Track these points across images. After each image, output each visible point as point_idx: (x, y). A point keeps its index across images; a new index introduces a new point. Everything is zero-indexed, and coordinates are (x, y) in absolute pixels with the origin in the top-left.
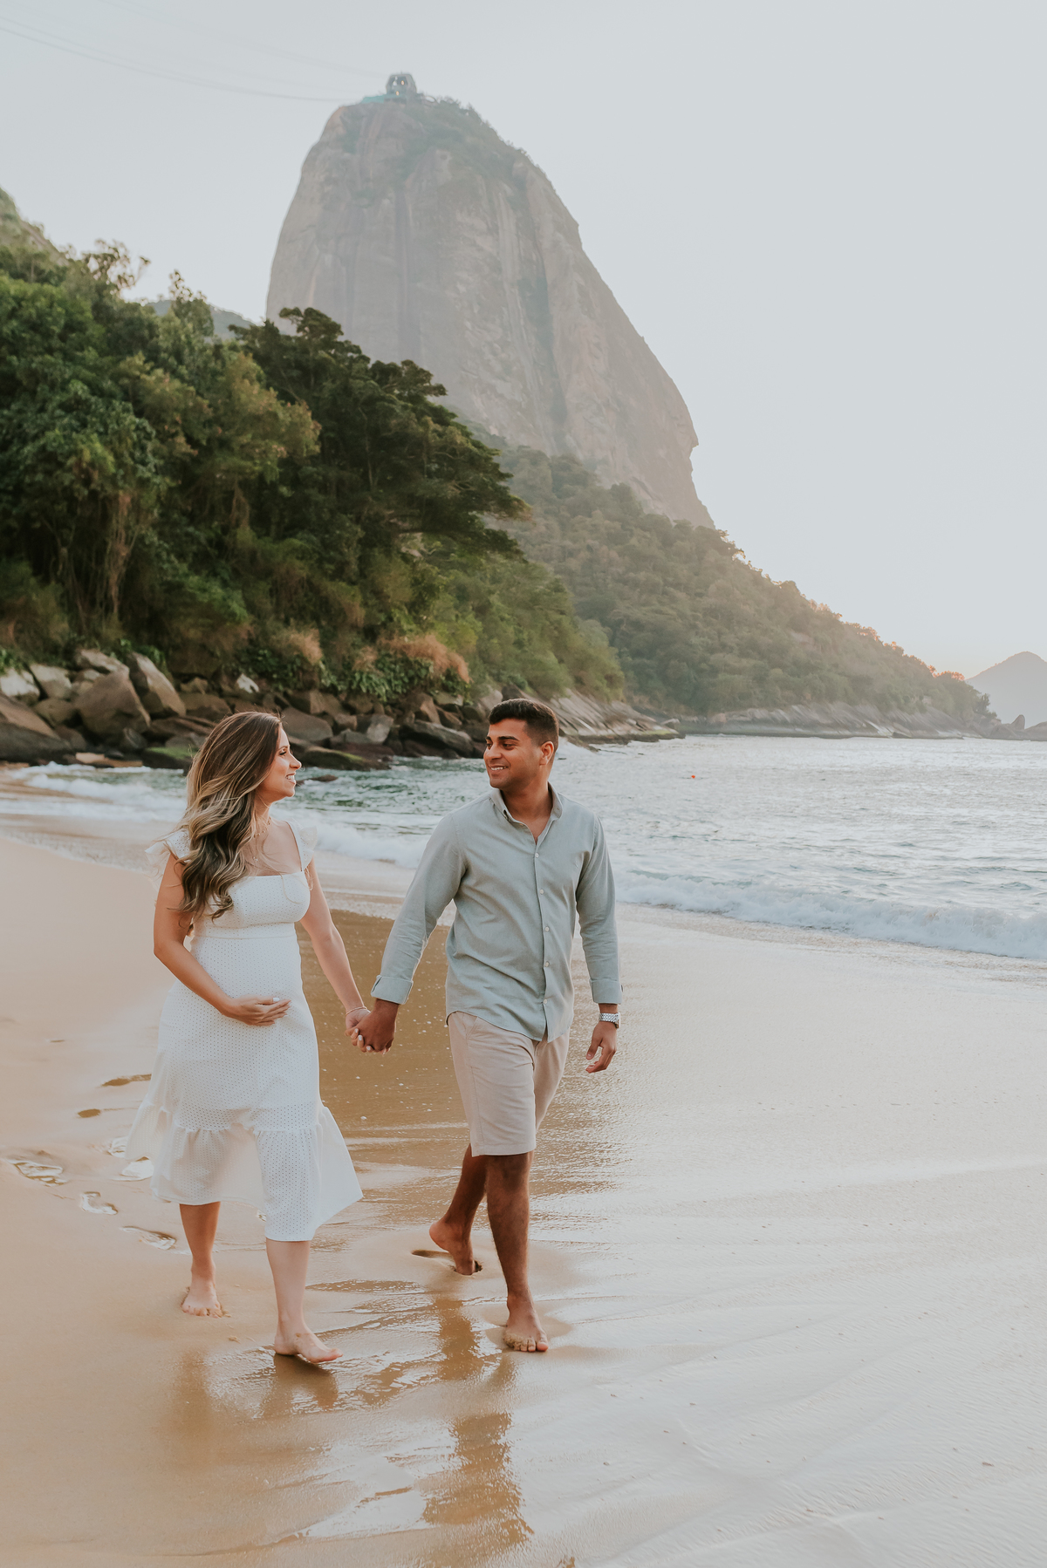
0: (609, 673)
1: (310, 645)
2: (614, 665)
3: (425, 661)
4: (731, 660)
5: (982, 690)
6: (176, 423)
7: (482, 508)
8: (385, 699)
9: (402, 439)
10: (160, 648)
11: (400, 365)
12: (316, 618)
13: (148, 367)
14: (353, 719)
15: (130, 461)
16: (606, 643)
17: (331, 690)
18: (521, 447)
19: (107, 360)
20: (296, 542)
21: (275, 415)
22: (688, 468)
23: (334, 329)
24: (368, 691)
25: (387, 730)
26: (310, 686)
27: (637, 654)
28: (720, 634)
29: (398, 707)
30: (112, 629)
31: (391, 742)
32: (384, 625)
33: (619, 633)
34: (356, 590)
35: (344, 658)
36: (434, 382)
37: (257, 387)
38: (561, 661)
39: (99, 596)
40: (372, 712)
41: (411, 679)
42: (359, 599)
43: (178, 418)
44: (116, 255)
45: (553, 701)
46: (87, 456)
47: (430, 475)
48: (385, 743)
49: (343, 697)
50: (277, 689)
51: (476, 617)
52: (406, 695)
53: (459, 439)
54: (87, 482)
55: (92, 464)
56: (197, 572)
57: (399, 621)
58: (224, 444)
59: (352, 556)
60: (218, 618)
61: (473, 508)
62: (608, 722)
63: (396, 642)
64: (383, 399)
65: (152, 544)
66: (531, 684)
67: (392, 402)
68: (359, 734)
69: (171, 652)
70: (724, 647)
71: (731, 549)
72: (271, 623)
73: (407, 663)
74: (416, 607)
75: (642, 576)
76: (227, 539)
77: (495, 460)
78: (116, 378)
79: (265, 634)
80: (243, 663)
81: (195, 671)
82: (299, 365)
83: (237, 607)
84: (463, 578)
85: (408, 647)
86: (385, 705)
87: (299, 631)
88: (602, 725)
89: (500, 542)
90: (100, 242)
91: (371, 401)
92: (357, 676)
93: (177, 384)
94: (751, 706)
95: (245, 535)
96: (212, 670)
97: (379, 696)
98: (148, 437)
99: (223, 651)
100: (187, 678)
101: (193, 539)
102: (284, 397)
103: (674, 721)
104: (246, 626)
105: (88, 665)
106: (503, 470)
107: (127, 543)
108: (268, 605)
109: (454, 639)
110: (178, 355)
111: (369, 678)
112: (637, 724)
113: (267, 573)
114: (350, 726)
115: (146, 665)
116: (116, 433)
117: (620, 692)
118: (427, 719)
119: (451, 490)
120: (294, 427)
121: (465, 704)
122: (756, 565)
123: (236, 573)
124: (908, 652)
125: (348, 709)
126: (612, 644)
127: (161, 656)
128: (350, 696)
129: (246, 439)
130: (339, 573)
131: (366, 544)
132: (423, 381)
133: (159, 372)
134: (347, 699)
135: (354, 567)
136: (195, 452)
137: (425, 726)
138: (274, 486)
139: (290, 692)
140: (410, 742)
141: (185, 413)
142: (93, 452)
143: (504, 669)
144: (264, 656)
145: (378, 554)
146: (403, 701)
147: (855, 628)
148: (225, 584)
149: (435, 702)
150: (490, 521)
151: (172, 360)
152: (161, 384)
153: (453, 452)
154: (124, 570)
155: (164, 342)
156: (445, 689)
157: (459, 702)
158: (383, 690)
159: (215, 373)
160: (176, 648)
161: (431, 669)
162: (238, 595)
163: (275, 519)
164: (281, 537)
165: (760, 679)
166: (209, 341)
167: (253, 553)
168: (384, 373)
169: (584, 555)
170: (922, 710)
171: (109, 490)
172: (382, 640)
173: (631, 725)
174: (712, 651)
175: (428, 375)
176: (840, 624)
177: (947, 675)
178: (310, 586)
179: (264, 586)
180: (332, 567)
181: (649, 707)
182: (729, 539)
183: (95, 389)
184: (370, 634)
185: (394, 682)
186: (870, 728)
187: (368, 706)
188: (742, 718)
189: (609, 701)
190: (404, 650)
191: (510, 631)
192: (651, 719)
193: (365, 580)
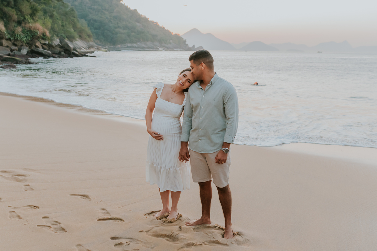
0: (88, 34)
1: (1, 26)
2: (89, 32)
3: (36, 31)
4: (121, 30)
5: (184, 38)
8: (25, 42)
12: (2, 18)
14: (16, 48)
16: (87, 26)
17: (9, 39)
24: (20, 40)
25: (27, 51)
26: (2, 38)
27: (96, 29)
28: (118, 23)
29: (29, 44)
31: (28, 54)
32: (23, 20)
33: (91, 23)
34: (14, 10)
35: (12, 30)
38: (75, 31)
40: (22, 46)
41: (33, 36)
42: (15, 13)
45: (74, 42)
48: (27, 54)
49: (13, 41)
51: (50, 18)
52: (32, 41)
57: (28, 19)
62: (89, 48)
63: (27, 25)
66: (67, 37)
68: (19, 52)
70: (119, 27)
73: (30, 31)
74: (32, 15)
75: (96, 7)
84: (45, 7)
86: (25, 43)
88: (87, 48)
92: (16, 35)
94: (127, 43)
97: (23, 41)
103: (107, 47)
109: (44, 24)
111: (20, 36)
112: (97, 48)
114: (16, 50)
117: (92, 39)
118: (38, 47)
121: (49, 43)
122: (126, 5)
124: (166, 28)
125: (15, 45)
126: (88, 26)
128: (15, 41)
130: (8, 5)
134: (14, 42)
135: (13, 3)
137: (38, 50)
140: (33, 54)
143: (59, 33)
146: (31, 42)
147: (153, 22)
149: (40, 43)
156: (43, 39)
157: (47, 42)
158: (25, 39)
161: (38, 33)
165: (129, 36)
170: (170, 43)
172: (23, 25)
173: (95, 48)
174: (116, 28)
176: (149, 21)
177: (176, 34)
180: (6, 3)
181: (100, 43)
184: (19, 23)
185: (28, 37)
186: (157, 48)
187: (21, 44)
188: (125, 46)
189: (89, 42)
190: (30, 28)
191: (60, 22)
192: (101, 47)
193: (16, 7)
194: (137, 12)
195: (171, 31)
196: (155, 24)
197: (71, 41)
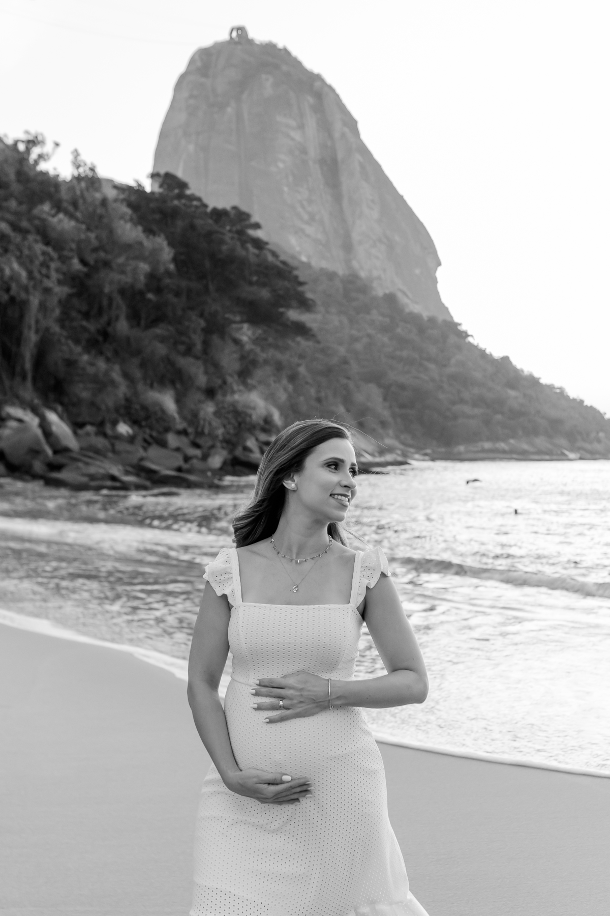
0: (382, 419)
1: (168, 401)
2: (386, 414)
3: (250, 411)
4: (468, 409)
6: (71, 250)
7: (288, 307)
8: (221, 438)
9: (231, 259)
10: (62, 404)
11: (230, 209)
12: (173, 383)
13: (53, 212)
14: (198, 452)
15: (37, 275)
16: (380, 399)
17: (184, 432)
18: (322, 269)
19: (24, 208)
20: (158, 331)
21: (140, 244)
22: (435, 281)
23: (183, 185)
24: (210, 432)
25: (223, 459)
26: (167, 430)
27: (402, 406)
28: (459, 392)
29: (230, 443)
30: (28, 392)
31: (225, 466)
32: (221, 387)
33: (391, 392)
34: (200, 363)
35: (192, 410)
36: (253, 220)
37: (128, 226)
38: (348, 411)
39: (18, 369)
40: (213, 447)
41: (240, 424)
42: (202, 369)
43: (74, 246)
44: (36, 141)
46: (7, 272)
47: (251, 283)
48: (221, 469)
49: (192, 437)
50: (145, 433)
51: (288, 382)
52: (236, 435)
53: (270, 258)
54: (8, 290)
55: (12, 278)
56: (89, 352)
57: (231, 384)
58: (107, 264)
59: (197, 340)
60: (102, 384)
61: (282, 306)
62: (382, 452)
63: (229, 398)
64: (217, 232)
65: (55, 333)
67: (223, 234)
68: (203, 462)
69: (71, 407)
70: (462, 401)
71: (465, 335)
72: (140, 387)
73: (236, 413)
74: (244, 374)
75: (405, 354)
76: (110, 330)
77: (296, 273)
78: (30, 220)
79: (136, 393)
80: (121, 415)
81: (87, 419)
82: (161, 211)
83: (116, 375)
84: (279, 356)
85: (237, 402)
86: (222, 442)
87: (160, 392)
88: (376, 454)
89: (301, 329)
91: (210, 234)
92: (202, 422)
93: (73, 223)
94: (482, 440)
95: (122, 326)
96: (99, 419)
97: (217, 436)
98: (52, 259)
99: (106, 406)
100: (82, 425)
101: (85, 329)
102: (149, 231)
103: (428, 451)
104: (123, 389)
105: (10, 417)
106: (301, 279)
107: (37, 331)
108: (138, 374)
109: (270, 397)
110: (75, 204)
111: (210, 424)
113: (138, 352)
114: (196, 457)
115: (52, 417)
116: (28, 256)
117: (391, 432)
118: (251, 451)
119: (265, 294)
120: (155, 252)
123: (116, 353)
124: (588, 403)
125: (196, 445)
126: (385, 399)
127: (63, 411)
128: (197, 436)
129: (121, 260)
130: (188, 352)
131: (208, 331)
132: (244, 220)
133: (61, 216)
134: (195, 438)
135: (199, 347)
136: (85, 269)
137: (248, 456)
138: (142, 293)
139: (154, 434)
140: (238, 468)
141: (79, 243)
142: (12, 270)
144: (136, 409)
145: (215, 339)
146: (234, 439)
147: (551, 387)
148: (108, 360)
149: (257, 440)
150: (293, 315)
151: (71, 208)
152: (63, 223)
153: (267, 268)
154: (36, 352)
155: (64, 195)
156: (264, 430)
158: (220, 432)
159: (101, 217)
160: (74, 405)
161: (254, 417)
162: (117, 368)
163: (144, 315)
164: (148, 327)
165: (487, 422)
166: (98, 196)
167: (128, 339)
168: (219, 215)
169: (365, 340)
170: (599, 441)
171: (23, 295)
172: (219, 397)
173: (397, 454)
174: (454, 403)
175: (249, 216)
176: (541, 385)
178: (169, 361)
180: (184, 347)
182: (463, 328)
183: (15, 227)
184: (210, 393)
185: (228, 426)
186: (564, 454)
187: (210, 443)
188: (476, 449)
189: (382, 438)
190: (235, 403)
191: (313, 391)
192: (412, 450)
193: (207, 356)
194: (511, 363)
195: (602, 411)
196: (558, 391)
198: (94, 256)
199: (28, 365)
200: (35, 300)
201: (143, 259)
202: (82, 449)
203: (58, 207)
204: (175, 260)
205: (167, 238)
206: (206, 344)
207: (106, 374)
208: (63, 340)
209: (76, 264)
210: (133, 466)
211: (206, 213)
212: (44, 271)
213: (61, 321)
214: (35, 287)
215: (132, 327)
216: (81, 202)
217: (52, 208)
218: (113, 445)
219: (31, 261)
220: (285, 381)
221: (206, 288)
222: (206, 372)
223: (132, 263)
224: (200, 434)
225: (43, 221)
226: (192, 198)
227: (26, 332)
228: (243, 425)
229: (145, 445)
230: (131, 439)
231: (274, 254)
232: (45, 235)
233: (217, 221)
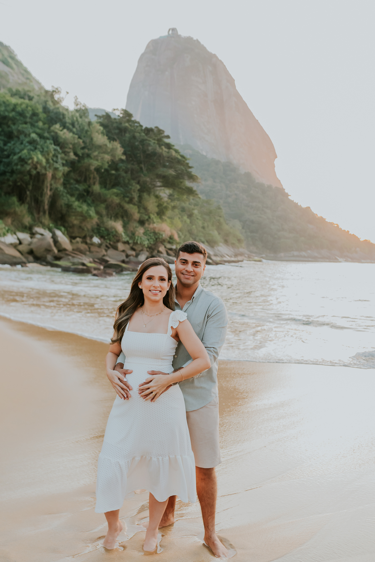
0: (239, 238)
1: (118, 226)
2: (242, 236)
3: (161, 233)
4: (286, 234)
6: (70, 148)
7: (184, 179)
8: (147, 246)
9: (154, 154)
10: (64, 227)
11: (153, 127)
12: (122, 217)
13: (61, 129)
14: (134, 253)
15: (51, 161)
16: (241, 228)
17: (127, 243)
18: (212, 159)
19: (46, 126)
20: (115, 190)
21: (106, 145)
22: (274, 166)
23: (131, 116)
24: (141, 243)
26: (118, 241)
27: (252, 232)
28: (282, 225)
29: (151, 249)
30: (46, 220)
32: (147, 220)
33: (246, 225)
34: (136, 207)
35: (132, 231)
36: (166, 134)
37: (100, 136)
38: (219, 234)
39: (41, 209)
40: (142, 250)
41: (156, 239)
42: (137, 210)
43: (71, 146)
44: (57, 91)
45: (215, 248)
46: (35, 159)
47: (164, 166)
49: (131, 245)
50: (107, 242)
52: (154, 244)
53: (174, 153)
54: (36, 168)
55: (37, 162)
56: (79, 201)
57: (153, 219)
59: (136, 196)
60: (85, 217)
61: (181, 179)
62: (236, 255)
63: (151, 226)
64: (147, 140)
65: (60, 191)
66: (207, 242)
67: (150, 141)
68: (136, 258)
69: (69, 229)
70: (283, 230)
71: (287, 195)
72: (105, 219)
73: (155, 233)
74: (161, 213)
75: (254, 204)
76: (90, 189)
77: (188, 162)
78: (49, 132)
79: (103, 222)
80: (95, 233)
81: (77, 235)
82: (118, 128)
83: (92, 213)
85: (157, 227)
86: (147, 248)
87: (115, 222)
88: (233, 256)
89: (190, 191)
90: (53, 87)
91: (142, 141)
92: (137, 238)
93: (71, 134)
94: (293, 251)
95: (97, 188)
96: (83, 235)
97: (144, 245)
98: (59, 153)
99: (87, 228)
100: (74, 238)
101: (77, 189)
102: (111, 139)
104: (95, 219)
105: (37, 233)
106: (190, 165)
107: (51, 190)
108: (104, 212)
109: (173, 224)
110: (73, 124)
111: (141, 239)
112: (248, 257)
113: (104, 201)
114: (133, 255)
115: (59, 233)
116: (47, 151)
117: (244, 245)
118: (161, 253)
119: (172, 172)
120: (113, 150)
122: (296, 201)
123: (93, 201)
124: (351, 232)
125: (133, 249)
126: (243, 228)
127: (65, 230)
128: (134, 246)
129: (96, 153)
130: (131, 201)
131: (141, 191)
132: (162, 134)
133: (65, 130)
135: (136, 199)
136: (76, 158)
138: (107, 171)
139: (112, 243)
141: (74, 145)
142: (38, 158)
144: (102, 230)
145: (145, 195)
146: (153, 247)
147: (332, 224)
148: (89, 205)
149: (165, 247)
150: (188, 183)
151: (71, 127)
152: (66, 135)
153: (172, 159)
154: (50, 200)
155: (68, 120)
156: (169, 242)
157: (175, 247)
158: (146, 243)
159: (87, 131)
160: (70, 227)
161: (164, 236)
162: (93, 209)
163: (108, 182)
164: (109, 189)
165: (296, 241)
166: (87, 120)
167: (99, 194)
168: (148, 131)
169: (234, 197)
170: (356, 252)
171: (43, 171)
172: (147, 225)
173: (245, 257)
174: (279, 231)
175: (163, 131)
176: (326, 222)
177: (365, 241)
178: (120, 206)
179: (103, 206)
180: (128, 199)
181: (255, 251)
182: (286, 191)
183: (41, 136)
184: (142, 223)
185: (150, 240)
186: (336, 259)
187: (141, 248)
188: (289, 255)
189: (238, 248)
190: (154, 228)
191: (200, 223)
192: (254, 255)
193: (140, 204)
194: (311, 210)
195: (359, 237)
196: (336, 225)
197: (212, 247)
198: (82, 151)
199: (46, 207)
200: (49, 174)
201: (107, 153)
202: (73, 250)
203: (64, 126)
204: (124, 153)
205: (121, 143)
206: (140, 197)
207: (87, 212)
208: (65, 194)
209: (72, 156)
210: (99, 259)
211: (142, 130)
212: (55, 159)
213: (64, 185)
214: (50, 167)
215: (101, 188)
216: (76, 123)
217: (60, 126)
218: (89, 248)
219: (48, 154)
220: (185, 218)
221: (141, 168)
222: (139, 212)
223: (102, 155)
224: (135, 244)
225: (56, 133)
226: (135, 122)
227: (45, 190)
228: (158, 240)
229: (107, 249)
230: (100, 246)
231: (176, 151)
232: (56, 141)
233: (146, 134)
